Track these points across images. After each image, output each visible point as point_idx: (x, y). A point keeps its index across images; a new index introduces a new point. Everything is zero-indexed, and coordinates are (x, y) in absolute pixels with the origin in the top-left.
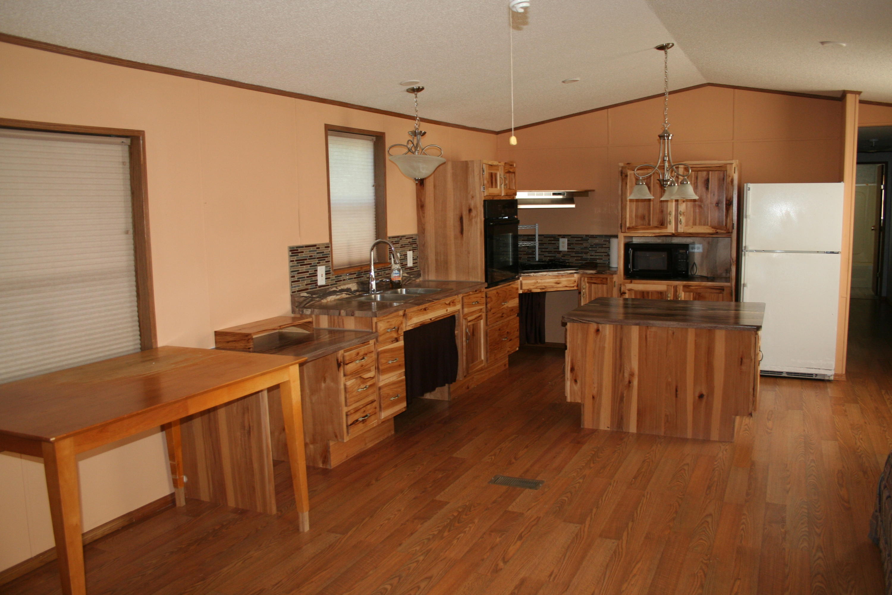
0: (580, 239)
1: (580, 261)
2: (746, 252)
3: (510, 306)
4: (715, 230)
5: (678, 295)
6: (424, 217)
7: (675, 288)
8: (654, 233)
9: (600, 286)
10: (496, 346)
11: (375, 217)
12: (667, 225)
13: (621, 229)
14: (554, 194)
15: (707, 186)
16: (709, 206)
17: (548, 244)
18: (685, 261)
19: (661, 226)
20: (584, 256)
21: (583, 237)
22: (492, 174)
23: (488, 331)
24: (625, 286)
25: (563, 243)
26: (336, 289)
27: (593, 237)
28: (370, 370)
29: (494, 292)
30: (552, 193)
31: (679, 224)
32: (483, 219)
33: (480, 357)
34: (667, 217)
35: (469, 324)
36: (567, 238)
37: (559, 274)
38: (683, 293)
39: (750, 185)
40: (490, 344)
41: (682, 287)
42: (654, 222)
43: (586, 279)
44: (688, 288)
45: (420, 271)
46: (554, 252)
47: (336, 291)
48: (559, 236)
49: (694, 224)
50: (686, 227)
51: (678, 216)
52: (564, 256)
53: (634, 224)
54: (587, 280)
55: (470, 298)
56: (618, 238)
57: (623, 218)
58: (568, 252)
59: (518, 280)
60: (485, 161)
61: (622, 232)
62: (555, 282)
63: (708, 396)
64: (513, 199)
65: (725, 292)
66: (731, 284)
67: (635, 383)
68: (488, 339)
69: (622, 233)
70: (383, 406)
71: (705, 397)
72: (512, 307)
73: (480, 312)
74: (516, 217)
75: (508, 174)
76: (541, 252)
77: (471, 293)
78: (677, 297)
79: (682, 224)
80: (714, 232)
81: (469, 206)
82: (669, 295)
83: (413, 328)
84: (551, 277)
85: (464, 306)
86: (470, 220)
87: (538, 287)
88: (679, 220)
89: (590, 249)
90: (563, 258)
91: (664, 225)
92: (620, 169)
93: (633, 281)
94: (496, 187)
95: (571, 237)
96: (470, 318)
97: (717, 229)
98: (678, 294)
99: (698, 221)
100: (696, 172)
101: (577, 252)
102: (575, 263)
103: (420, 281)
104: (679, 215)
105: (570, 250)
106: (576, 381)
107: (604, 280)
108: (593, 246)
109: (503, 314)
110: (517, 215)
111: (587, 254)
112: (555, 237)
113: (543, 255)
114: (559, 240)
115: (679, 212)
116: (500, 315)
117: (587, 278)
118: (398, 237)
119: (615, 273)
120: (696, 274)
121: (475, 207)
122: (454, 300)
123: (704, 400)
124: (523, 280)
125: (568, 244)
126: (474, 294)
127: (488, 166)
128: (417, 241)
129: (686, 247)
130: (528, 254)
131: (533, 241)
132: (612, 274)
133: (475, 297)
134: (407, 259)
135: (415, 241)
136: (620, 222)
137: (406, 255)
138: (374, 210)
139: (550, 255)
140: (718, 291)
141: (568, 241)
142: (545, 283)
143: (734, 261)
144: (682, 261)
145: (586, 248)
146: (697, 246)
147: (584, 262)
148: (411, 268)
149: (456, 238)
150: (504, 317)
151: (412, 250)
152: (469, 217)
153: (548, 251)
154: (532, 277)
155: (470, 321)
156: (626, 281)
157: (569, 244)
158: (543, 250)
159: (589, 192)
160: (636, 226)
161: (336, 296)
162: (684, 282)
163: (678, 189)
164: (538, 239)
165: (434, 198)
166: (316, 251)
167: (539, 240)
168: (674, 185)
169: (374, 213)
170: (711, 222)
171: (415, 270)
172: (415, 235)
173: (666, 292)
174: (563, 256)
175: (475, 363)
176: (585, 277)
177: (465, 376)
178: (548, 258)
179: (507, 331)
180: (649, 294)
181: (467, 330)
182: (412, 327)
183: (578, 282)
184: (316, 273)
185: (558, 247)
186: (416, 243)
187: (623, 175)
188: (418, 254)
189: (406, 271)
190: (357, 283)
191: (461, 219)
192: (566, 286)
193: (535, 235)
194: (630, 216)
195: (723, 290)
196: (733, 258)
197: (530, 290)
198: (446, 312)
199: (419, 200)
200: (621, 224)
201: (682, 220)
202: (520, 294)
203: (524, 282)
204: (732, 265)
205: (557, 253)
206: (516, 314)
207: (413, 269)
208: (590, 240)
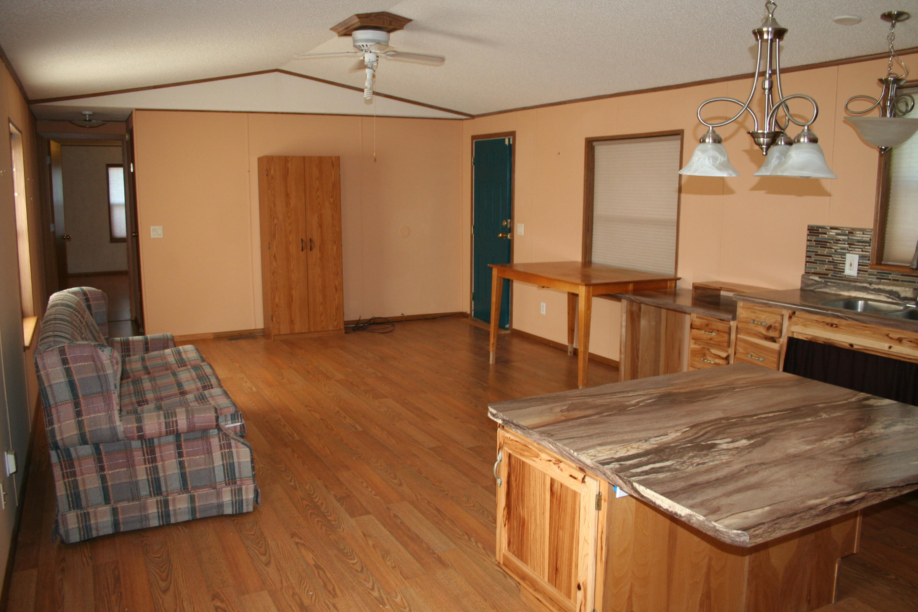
26: (869, 286)
182: (806, 338)
184: (844, 261)
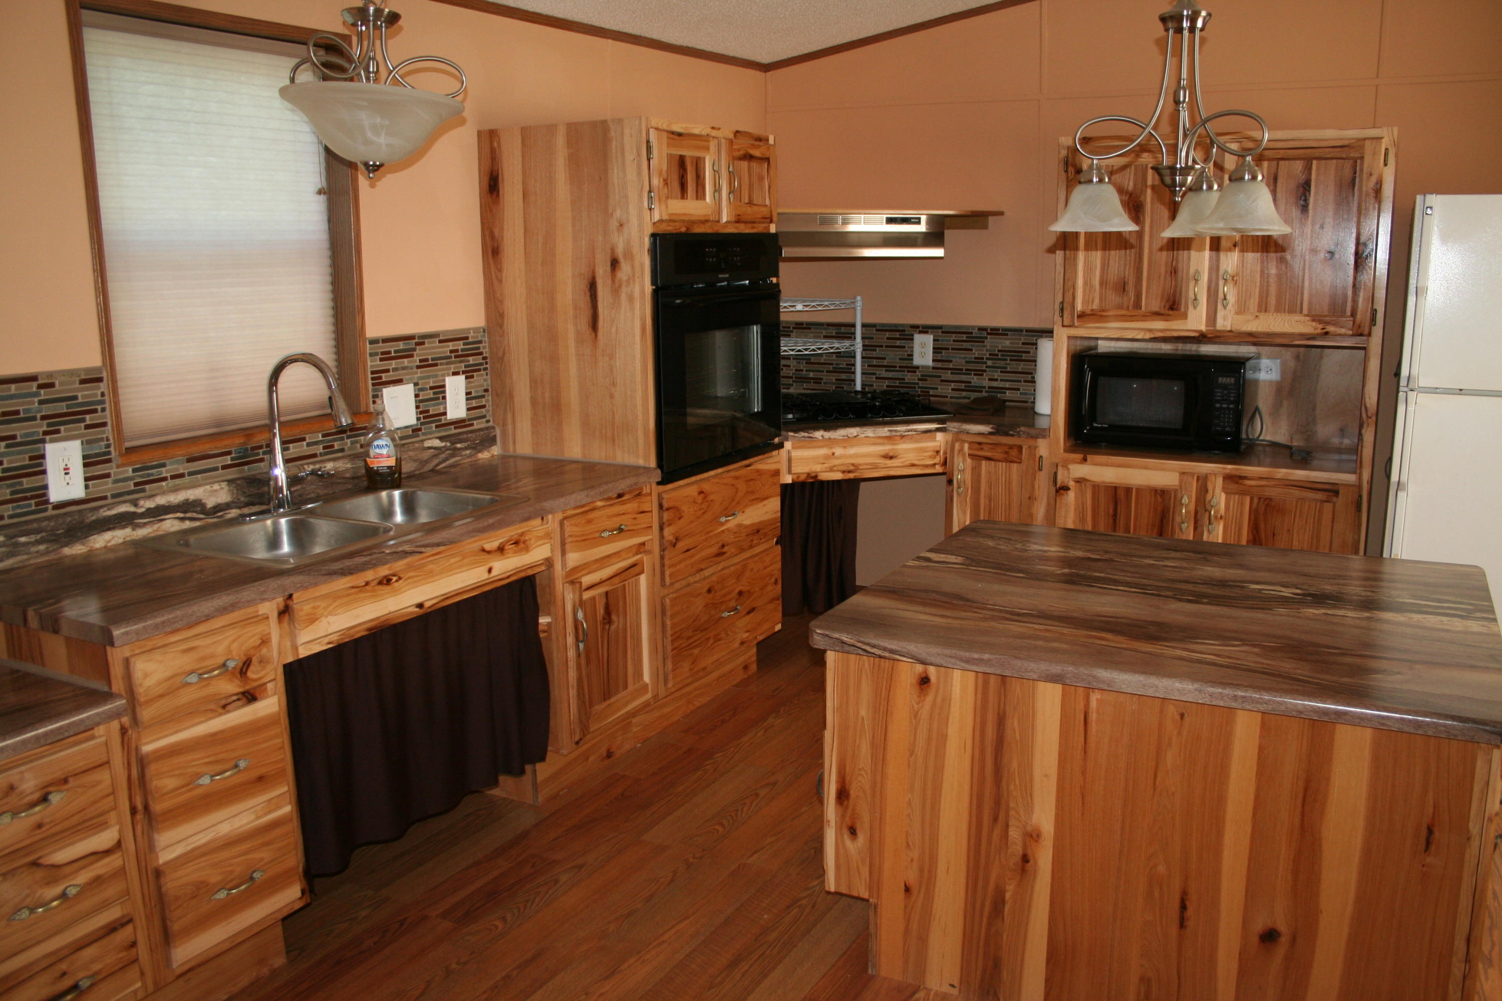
0: (964, 337)
1: (964, 394)
2: (1410, 393)
3: (747, 522)
4: (1321, 326)
5: (1210, 501)
6: (500, 281)
7: (1203, 482)
8: (1150, 330)
9: (1002, 466)
10: (696, 638)
11: (332, 284)
12: (1187, 308)
13: (1062, 316)
14: (890, 221)
15: (1302, 202)
16: (1307, 257)
17: (887, 347)
18: (1232, 406)
19: (1171, 312)
20: (975, 380)
21: (972, 333)
22: (682, 160)
23: (668, 601)
24: (1068, 469)
25: (923, 345)
26: (132, 509)
27: (995, 332)
28: (106, 823)
29: (692, 491)
30: (885, 216)
31: (1220, 306)
32: (649, 288)
33: (639, 674)
34: (1188, 286)
35: (587, 595)
36: (932, 333)
37: (894, 433)
38: (1223, 496)
39: (1436, 201)
40: (672, 635)
41: (1220, 481)
42: (1151, 301)
43: (966, 446)
44: (1237, 483)
45: (493, 428)
46: (900, 367)
47: (134, 513)
48: (915, 327)
49: (1263, 308)
50: (1239, 317)
51: (1217, 285)
52: (926, 380)
53: (1096, 306)
54: (970, 448)
55: (589, 522)
56: (1052, 337)
57: (1068, 286)
58: (934, 368)
59: (782, 451)
60: (654, 122)
61: (1063, 326)
62: (883, 454)
63: (1294, 940)
64: (765, 231)
65: (1340, 501)
66: (1360, 478)
67: (1044, 859)
68: (668, 622)
69: (1065, 329)
70: (175, 927)
71: (1284, 940)
72: (752, 525)
73: (637, 554)
74: (774, 280)
75: (745, 164)
76: (869, 366)
77: (599, 504)
78: (1208, 507)
79: (1229, 307)
80: (1319, 331)
81: (613, 250)
82: (1185, 500)
83: (330, 646)
84: (874, 440)
85: (568, 546)
86: (616, 291)
87: (834, 466)
88: (1221, 295)
89: (989, 363)
90: (921, 384)
91: (1177, 309)
92: (1064, 153)
93: (1089, 457)
94: (700, 194)
95: (943, 332)
96: (587, 580)
97: (1328, 323)
98: (1209, 496)
99: (1272, 301)
100: (1275, 163)
101: (956, 371)
102: (951, 397)
103: (493, 456)
104: (1221, 283)
105: (939, 365)
106: (853, 832)
107: (1014, 452)
108: (998, 355)
109: (723, 546)
110: (777, 276)
111: (982, 375)
112: (904, 331)
113: (875, 374)
114: (912, 339)
115: (1221, 272)
116: (714, 550)
117: (971, 443)
118: (411, 338)
119: (1043, 433)
120: (1261, 438)
121: (629, 254)
122: (522, 534)
123: (1281, 949)
124: (793, 448)
125: (934, 348)
126: (612, 505)
127: (665, 135)
128: (484, 348)
129: (1235, 365)
130: (837, 371)
131: (850, 338)
132: (1035, 437)
133: (610, 517)
134: (444, 398)
135: (478, 348)
136: (1059, 298)
137: (440, 389)
138: (327, 262)
139: (890, 375)
140: (1320, 496)
141: (934, 340)
142: (856, 456)
143: (1369, 414)
144: (1225, 406)
145: (979, 360)
146: (1265, 363)
147: (974, 395)
148: (458, 423)
149: (580, 341)
150: (726, 555)
151: (464, 372)
152: (613, 281)
153: (885, 364)
154: (819, 440)
155: (589, 588)
156: (1073, 456)
157: (936, 350)
158: (875, 362)
159: (990, 218)
160: (1103, 311)
161: (134, 530)
162: (1230, 467)
163: (1220, 198)
164: (863, 334)
165: (525, 229)
166: (36, 394)
167: (863, 338)
168: (1210, 188)
169: (329, 270)
170: (1310, 303)
171: (476, 427)
172: (476, 330)
173: (1176, 491)
174: (923, 379)
175: (613, 699)
176: (964, 441)
177: (577, 743)
178: (887, 382)
179: (737, 591)
180: (1132, 492)
181: (580, 615)
183: (945, 453)
184: (41, 465)
185: (910, 357)
186: (481, 354)
187: (1071, 169)
188: (489, 382)
189: (439, 432)
190: (230, 482)
191: (592, 286)
192: (913, 465)
193: (853, 326)
194: (1085, 283)
195: (1336, 493)
196: (1368, 405)
197: (813, 475)
198: (486, 576)
199: (487, 233)
200: (1062, 303)
201: (1228, 297)
202: (785, 487)
203: (795, 454)
204: (1365, 425)
205: (908, 372)
206: (775, 539)
207: (472, 425)
208: (990, 341)
